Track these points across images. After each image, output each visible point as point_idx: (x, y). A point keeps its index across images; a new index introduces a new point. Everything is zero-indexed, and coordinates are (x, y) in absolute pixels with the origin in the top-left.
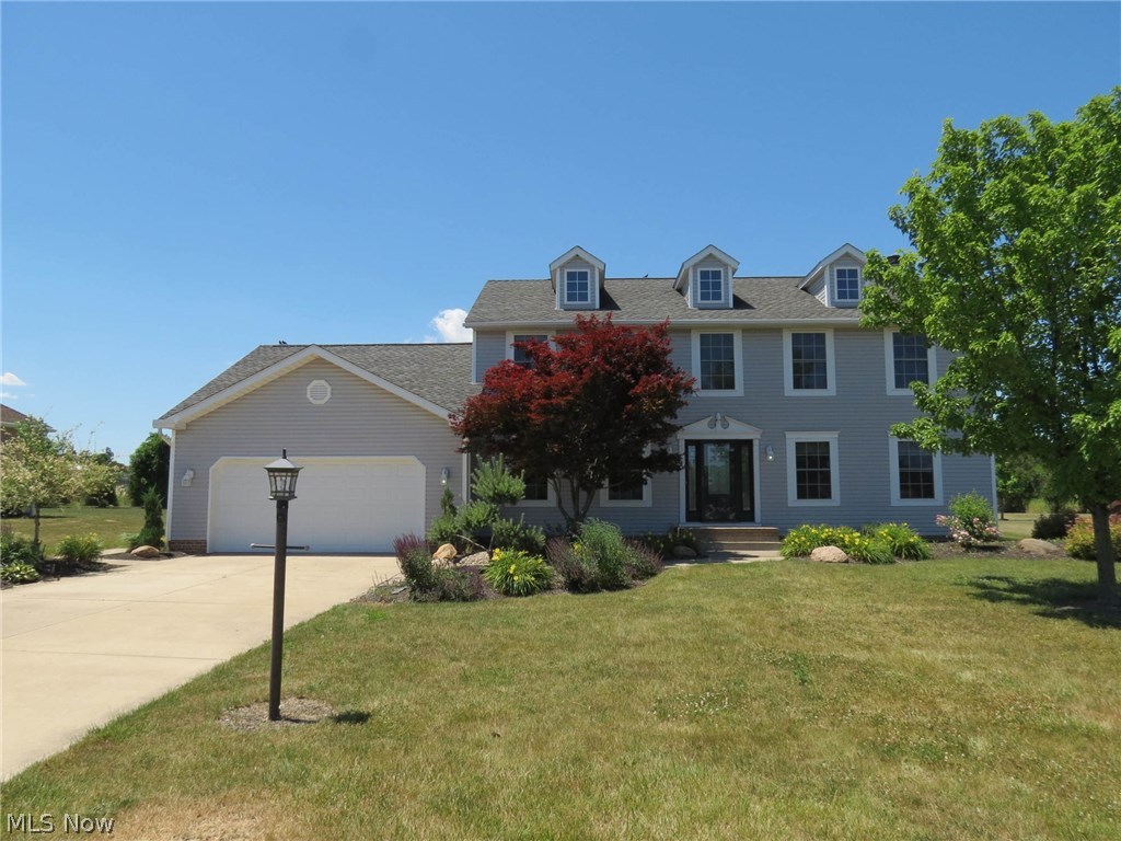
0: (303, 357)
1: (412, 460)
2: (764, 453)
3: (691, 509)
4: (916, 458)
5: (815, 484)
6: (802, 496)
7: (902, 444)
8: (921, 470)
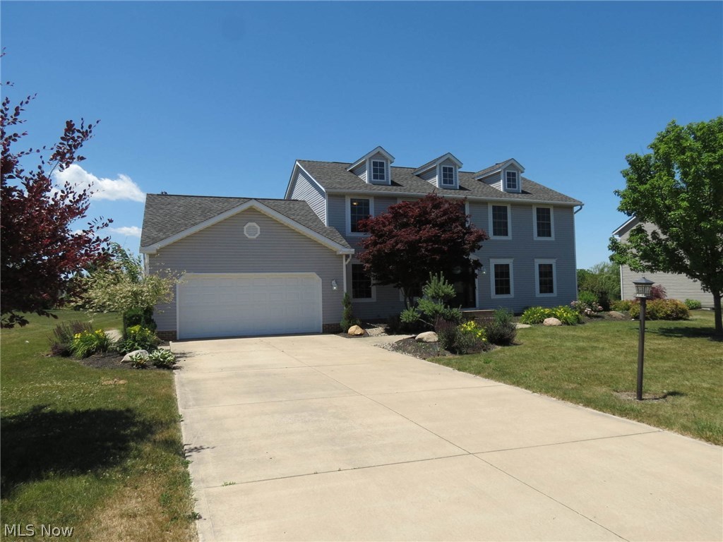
0: (246, 206)
1: (314, 275)
2: (480, 270)
4: (546, 272)
5: (502, 286)
6: (497, 293)
7: (540, 266)
8: (548, 279)
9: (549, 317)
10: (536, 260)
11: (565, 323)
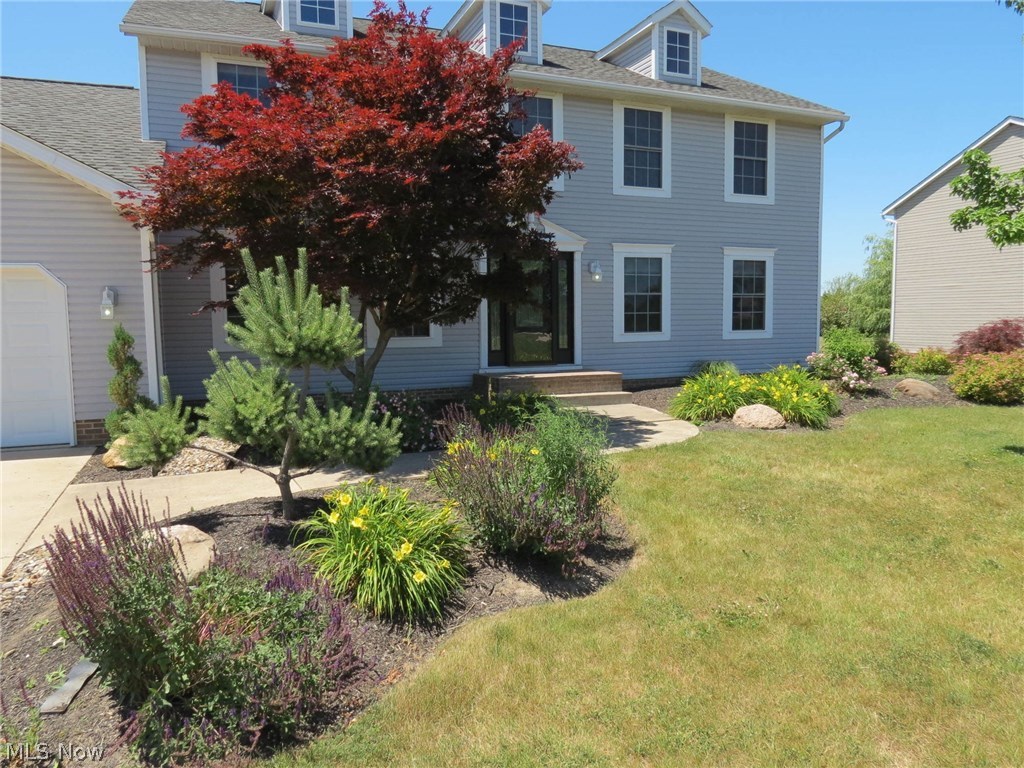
2: (588, 271)
3: (493, 348)
4: (749, 282)
5: (643, 312)
6: (628, 328)
7: (737, 264)
8: (753, 295)
9: (749, 403)
10: (728, 251)
11: (793, 421)
